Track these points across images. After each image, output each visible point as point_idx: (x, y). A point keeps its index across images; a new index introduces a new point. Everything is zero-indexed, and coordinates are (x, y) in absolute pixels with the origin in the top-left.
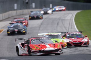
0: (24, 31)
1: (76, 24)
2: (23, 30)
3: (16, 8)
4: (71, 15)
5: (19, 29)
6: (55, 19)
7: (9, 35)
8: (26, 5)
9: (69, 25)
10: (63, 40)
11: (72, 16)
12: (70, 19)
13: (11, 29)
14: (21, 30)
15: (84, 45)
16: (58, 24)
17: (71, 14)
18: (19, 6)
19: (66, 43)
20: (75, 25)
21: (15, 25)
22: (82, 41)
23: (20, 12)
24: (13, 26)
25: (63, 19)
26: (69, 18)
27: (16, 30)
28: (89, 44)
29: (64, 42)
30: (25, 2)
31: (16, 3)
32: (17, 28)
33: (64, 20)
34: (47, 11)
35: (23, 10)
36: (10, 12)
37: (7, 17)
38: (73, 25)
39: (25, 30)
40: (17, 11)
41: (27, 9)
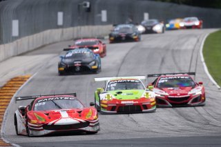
0: (95, 65)
1: (206, 61)
2: (94, 62)
3: (60, 22)
4: (194, 40)
5: (84, 60)
6: (156, 49)
7: (61, 73)
8: (86, 15)
9: (189, 64)
10: (147, 93)
11: (198, 41)
12: (193, 50)
13: (67, 61)
14: (89, 63)
15: (192, 102)
16: (163, 61)
17: (196, 36)
18: (69, 17)
19: (153, 100)
20: (204, 64)
21: (76, 51)
22: (190, 93)
23: (70, 31)
24: (70, 54)
25: (176, 48)
26: (190, 47)
27: (77, 64)
28: (204, 100)
29: (150, 97)
30: (84, 7)
31: (61, 11)
32: (80, 59)
33: (177, 51)
34: (152, 27)
35: (79, 27)
36: (48, 32)
37: (39, 46)
38: (198, 63)
39: (97, 64)
40: (65, 30)
41: (87, 24)
